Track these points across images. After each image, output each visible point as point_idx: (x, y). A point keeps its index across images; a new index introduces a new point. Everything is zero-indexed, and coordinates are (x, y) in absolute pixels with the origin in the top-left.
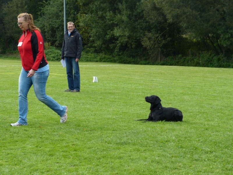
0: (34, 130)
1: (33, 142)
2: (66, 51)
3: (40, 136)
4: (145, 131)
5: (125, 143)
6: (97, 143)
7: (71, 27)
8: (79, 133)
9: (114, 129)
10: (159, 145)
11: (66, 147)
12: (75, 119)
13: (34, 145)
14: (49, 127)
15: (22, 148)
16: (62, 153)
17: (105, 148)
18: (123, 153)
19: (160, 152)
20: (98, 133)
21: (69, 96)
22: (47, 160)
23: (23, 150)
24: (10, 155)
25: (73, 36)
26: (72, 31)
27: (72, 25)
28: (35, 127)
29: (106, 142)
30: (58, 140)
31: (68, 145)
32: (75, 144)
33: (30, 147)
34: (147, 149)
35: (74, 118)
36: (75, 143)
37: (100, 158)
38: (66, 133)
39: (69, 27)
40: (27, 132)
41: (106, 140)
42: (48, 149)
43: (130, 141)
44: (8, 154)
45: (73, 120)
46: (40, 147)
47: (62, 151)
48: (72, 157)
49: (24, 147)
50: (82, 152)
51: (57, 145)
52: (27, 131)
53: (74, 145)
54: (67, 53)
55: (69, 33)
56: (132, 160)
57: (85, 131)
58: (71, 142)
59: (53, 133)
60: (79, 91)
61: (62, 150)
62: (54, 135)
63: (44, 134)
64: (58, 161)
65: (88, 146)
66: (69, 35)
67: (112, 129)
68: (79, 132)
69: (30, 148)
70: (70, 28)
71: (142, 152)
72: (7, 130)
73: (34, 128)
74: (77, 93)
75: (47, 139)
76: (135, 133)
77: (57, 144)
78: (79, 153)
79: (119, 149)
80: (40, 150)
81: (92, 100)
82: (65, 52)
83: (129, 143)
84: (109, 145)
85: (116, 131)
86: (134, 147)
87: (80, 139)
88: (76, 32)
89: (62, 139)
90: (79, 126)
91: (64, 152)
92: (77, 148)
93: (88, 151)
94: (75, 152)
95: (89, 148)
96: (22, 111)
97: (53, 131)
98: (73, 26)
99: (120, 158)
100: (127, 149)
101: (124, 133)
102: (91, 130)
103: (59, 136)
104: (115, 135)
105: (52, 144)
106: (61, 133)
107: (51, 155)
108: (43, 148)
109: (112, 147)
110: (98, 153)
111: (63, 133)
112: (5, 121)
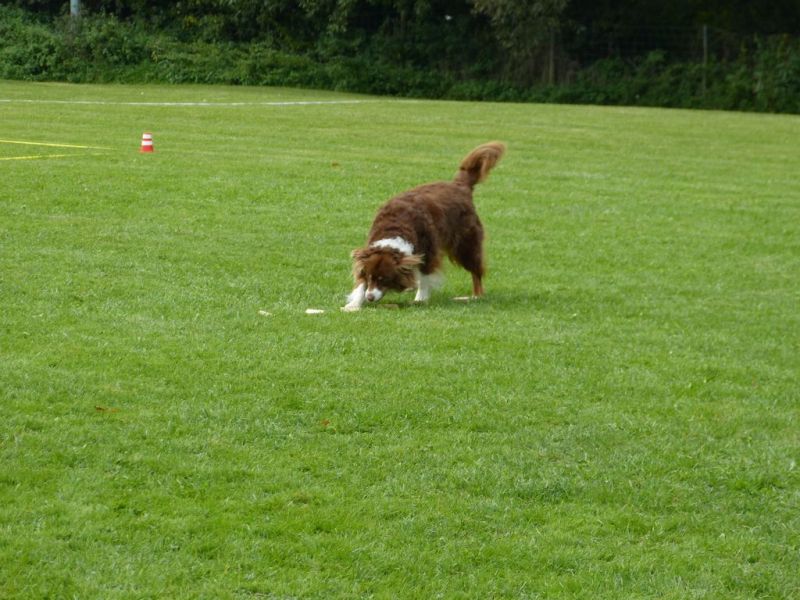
0: (73, 423)
1: (93, 489)
3: (120, 457)
4: (636, 433)
5: (557, 494)
6: (416, 491)
8: (305, 440)
9: (480, 424)
10: (734, 505)
11: (267, 510)
12: (256, 373)
13: (102, 499)
14: (143, 413)
15: (48, 514)
16: (257, 542)
17: (467, 519)
18: (567, 543)
19: (750, 536)
20: (402, 443)
21: (174, 255)
22: (197, 578)
23: (59, 525)
28: (76, 411)
29: (462, 486)
30: (217, 477)
31: (272, 501)
32: (309, 495)
33: (89, 509)
34: (684, 524)
35: (252, 368)
36: (305, 491)
37: (459, 568)
38: (242, 441)
40: (41, 437)
41: (460, 472)
42: (180, 523)
43: (582, 484)
45: (251, 374)
46: (138, 514)
47: (256, 533)
48: (315, 562)
49: (57, 513)
50: (358, 538)
51: (222, 502)
52: (38, 428)
53: (305, 502)
56: (627, 578)
58: (288, 485)
59: (177, 442)
61: (255, 527)
62: (185, 450)
63: (136, 448)
64: (252, 580)
65: (378, 510)
67: (470, 424)
68: (309, 435)
69: (92, 517)
71: (660, 539)
73: (73, 417)
75: (155, 470)
76: (587, 440)
77: (218, 498)
78: (353, 544)
79: (540, 521)
80: (143, 527)
81: (301, 278)
83: (579, 490)
84: (481, 502)
85: (493, 429)
86: (611, 514)
87: (325, 471)
89: (235, 469)
90: (295, 406)
91: (268, 535)
92: (326, 513)
93: (386, 531)
94: (319, 537)
95: (387, 518)
97: (173, 429)
99: (561, 567)
100: (581, 524)
101: (537, 444)
102: (365, 428)
103: (214, 457)
104: (495, 453)
105: (191, 495)
106: (215, 441)
107: (205, 552)
108: (153, 517)
109: (501, 513)
110: (443, 543)
111: (224, 439)
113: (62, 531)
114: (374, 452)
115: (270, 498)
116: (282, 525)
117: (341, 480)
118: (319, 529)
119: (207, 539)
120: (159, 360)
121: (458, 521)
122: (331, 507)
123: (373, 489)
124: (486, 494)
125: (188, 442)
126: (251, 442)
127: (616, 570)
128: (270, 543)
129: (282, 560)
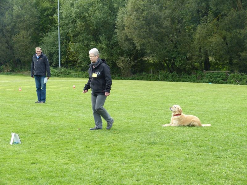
3: (84, 138)
5: (154, 144)
11: (109, 147)
13: (83, 145)
15: (75, 148)
18: (158, 152)
19: (186, 150)
24: (68, 155)
30: (100, 141)
34: (175, 148)
36: (115, 143)
37: (142, 157)
42: (97, 149)
43: (157, 142)
46: (89, 148)
49: (77, 148)
56: (169, 158)
57: (116, 133)
58: (111, 142)
61: (108, 150)
63: (86, 136)
65: (127, 146)
67: (137, 132)
69: (82, 148)
72: (54, 132)
73: (75, 131)
77: (101, 145)
78: (124, 152)
79: (152, 148)
80: (91, 150)
85: (140, 132)
86: (163, 147)
87: (117, 140)
89: (102, 140)
91: (111, 151)
93: (129, 150)
95: (128, 148)
99: (158, 156)
100: (159, 148)
101: (148, 135)
102: (121, 132)
103: (99, 138)
104: (142, 136)
105: (97, 144)
106: (98, 135)
107: (102, 154)
108: (92, 148)
109: (146, 147)
110: (138, 152)
112: (49, 125)
113: (78, 151)
114: (123, 137)
115: (109, 145)
116: (112, 149)
117: (120, 141)
118: (118, 150)
119: (101, 152)
120: (86, 122)
121: (140, 148)
122: (119, 146)
123: (125, 143)
124: (142, 144)
125: (94, 135)
126: (104, 135)
127: (167, 157)
128: (111, 152)
129: (114, 155)
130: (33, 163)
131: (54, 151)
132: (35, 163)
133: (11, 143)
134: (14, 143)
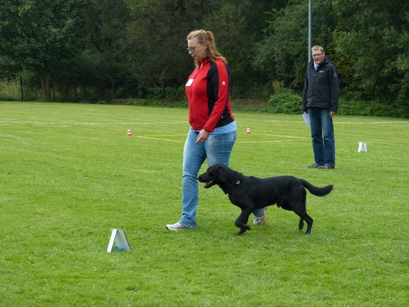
0: (254, 233)
1: (252, 256)
2: (311, 96)
3: (266, 245)
6: (365, 260)
7: (318, 55)
8: (332, 241)
9: (396, 237)
11: (310, 265)
12: (326, 217)
13: (254, 259)
15: (234, 264)
16: (302, 276)
17: (379, 270)
20: (366, 243)
21: (315, 175)
22: (277, 288)
23: (236, 268)
24: (212, 277)
25: (323, 72)
26: (319, 62)
27: (319, 52)
28: (257, 229)
29: (381, 259)
30: (297, 253)
31: (313, 262)
33: (248, 263)
35: (324, 216)
36: (326, 259)
37: (370, 287)
38: (310, 240)
39: (315, 55)
40: (242, 238)
41: (382, 254)
42: (278, 269)
44: (210, 274)
45: (323, 218)
46: (265, 265)
47: (303, 273)
48: (320, 284)
49: (237, 264)
50: (339, 275)
51: (295, 262)
53: (325, 262)
54: (312, 101)
55: (316, 66)
57: (343, 239)
58: (320, 257)
59: (287, 241)
60: (332, 167)
61: (303, 271)
62: (290, 243)
63: (273, 242)
64: (296, 289)
65: (349, 266)
66: (316, 69)
68: (334, 240)
69: (249, 266)
70: (317, 57)
72: (208, 232)
73: (255, 231)
74: (330, 171)
77: (294, 260)
78: (334, 278)
79: (405, 272)
80: (266, 270)
81: (357, 184)
82: (309, 100)
84: (388, 264)
85: (401, 239)
87: (336, 252)
88: (328, 63)
89: (304, 250)
90: (334, 229)
91: (307, 274)
92: (330, 267)
93: (349, 274)
94: (325, 275)
95: (351, 269)
96: (188, 203)
97: (288, 236)
98: (322, 52)
99: (407, 288)
102: (355, 237)
103: (299, 246)
104: (398, 247)
105: (286, 259)
107: (284, 279)
108: (270, 266)
109: (393, 269)
110: (368, 278)
111: (304, 240)
112: (206, 217)
113: (237, 270)
116: (314, 270)
117: (340, 255)
118: (326, 272)
119: (285, 275)
128: (307, 276)
130: (128, 289)
131: (187, 268)
132: (133, 289)
133: (109, 249)
134: (115, 248)
